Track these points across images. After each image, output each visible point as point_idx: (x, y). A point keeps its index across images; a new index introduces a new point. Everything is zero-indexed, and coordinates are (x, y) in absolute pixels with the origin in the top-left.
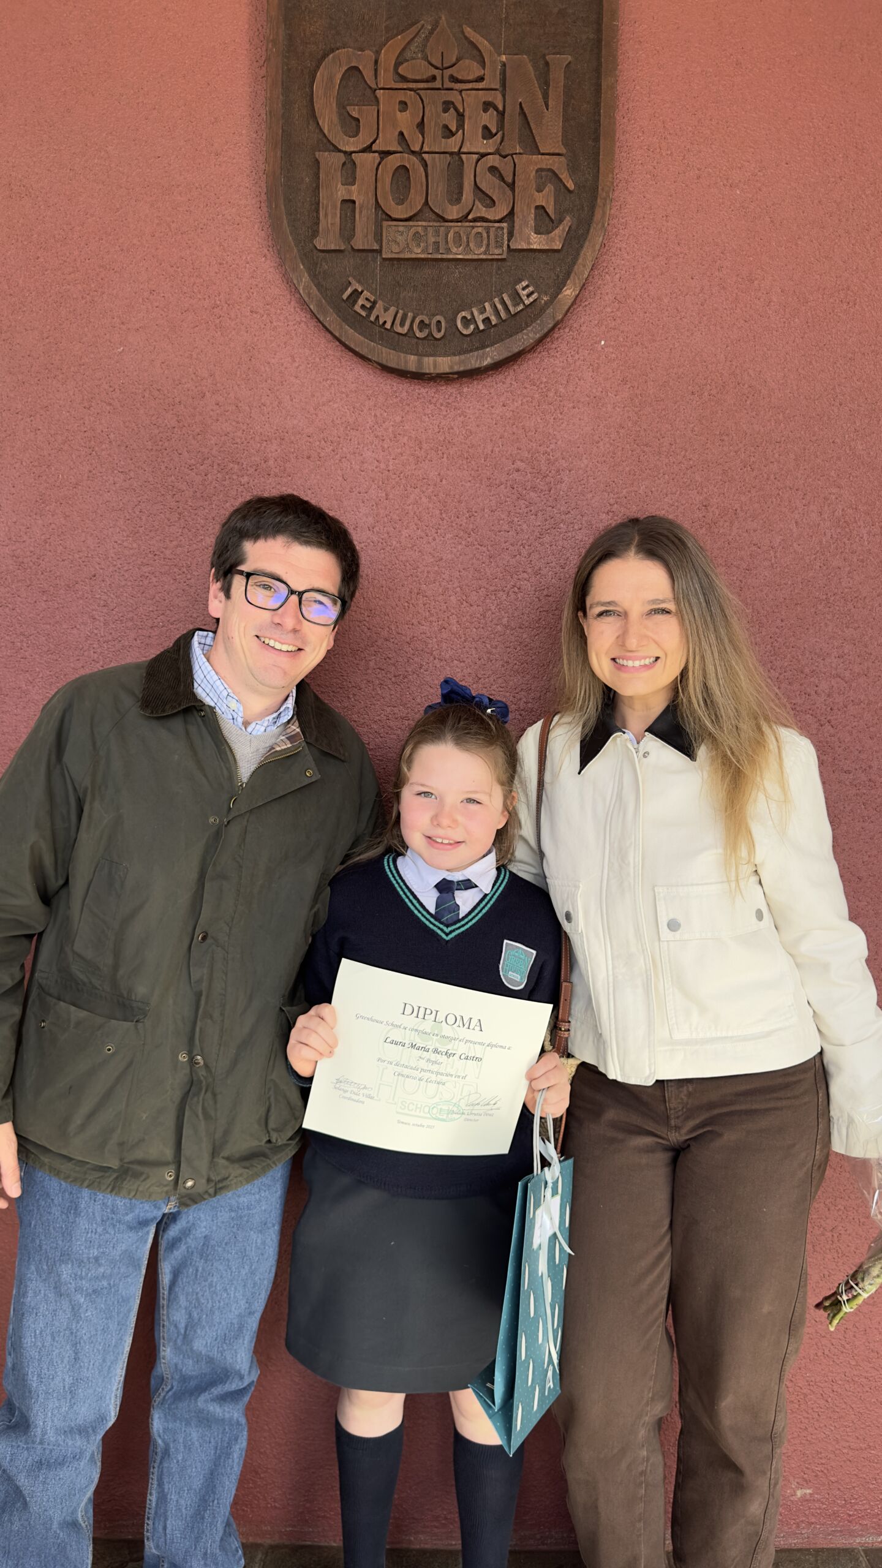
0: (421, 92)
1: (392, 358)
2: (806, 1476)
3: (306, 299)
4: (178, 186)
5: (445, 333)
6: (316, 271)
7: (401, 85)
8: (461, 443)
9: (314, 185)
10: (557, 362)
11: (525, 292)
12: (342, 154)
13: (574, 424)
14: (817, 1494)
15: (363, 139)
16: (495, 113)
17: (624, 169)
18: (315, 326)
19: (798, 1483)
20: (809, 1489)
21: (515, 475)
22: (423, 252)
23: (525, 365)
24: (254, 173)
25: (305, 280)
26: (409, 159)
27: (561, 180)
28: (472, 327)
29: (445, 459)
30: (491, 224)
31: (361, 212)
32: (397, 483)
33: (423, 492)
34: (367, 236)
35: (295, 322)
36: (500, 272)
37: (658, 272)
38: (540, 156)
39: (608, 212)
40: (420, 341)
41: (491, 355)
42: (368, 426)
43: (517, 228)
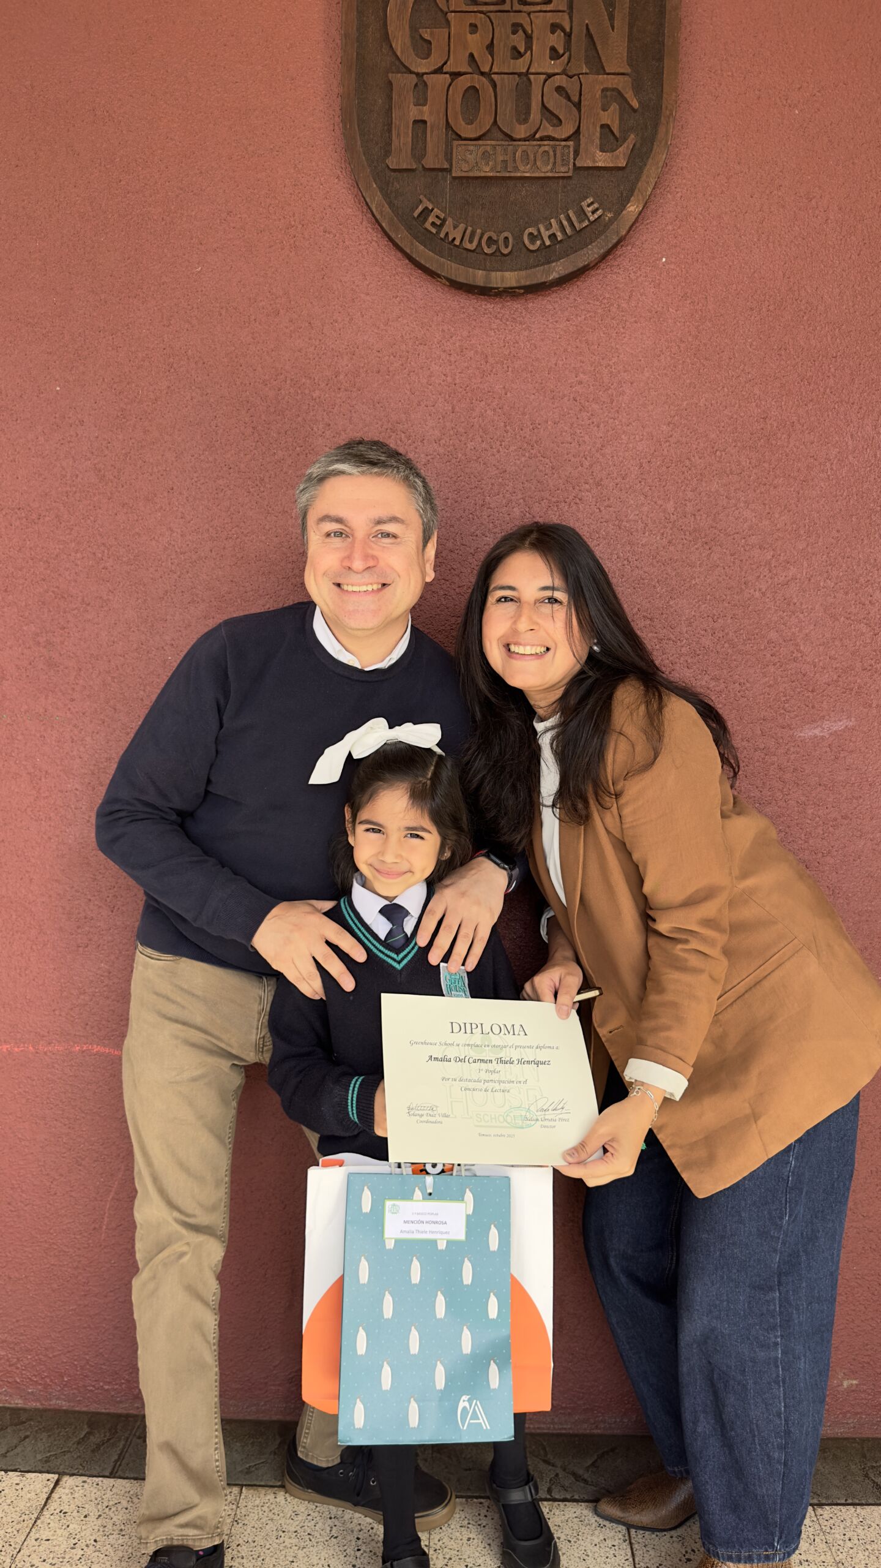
0: (492, 15)
1: (461, 274)
2: (852, 1367)
3: (378, 217)
4: (255, 110)
5: (512, 249)
6: (388, 189)
7: (471, 8)
8: (526, 357)
9: (387, 107)
10: (620, 278)
11: (590, 209)
12: (414, 76)
13: (635, 338)
14: (864, 1385)
15: (434, 61)
16: (562, 34)
17: (686, 90)
18: (386, 246)
19: (844, 1373)
20: (856, 1379)
21: (578, 388)
22: (492, 170)
23: (589, 281)
24: (327, 97)
25: (377, 200)
26: (478, 80)
27: (625, 99)
28: (538, 243)
29: (510, 373)
30: (557, 143)
31: (432, 132)
32: (463, 395)
33: (489, 405)
34: (437, 155)
35: (367, 240)
36: (565, 190)
37: (719, 191)
38: (605, 76)
39: (671, 130)
40: (488, 257)
41: (558, 269)
42: (435, 340)
43: (582, 146)
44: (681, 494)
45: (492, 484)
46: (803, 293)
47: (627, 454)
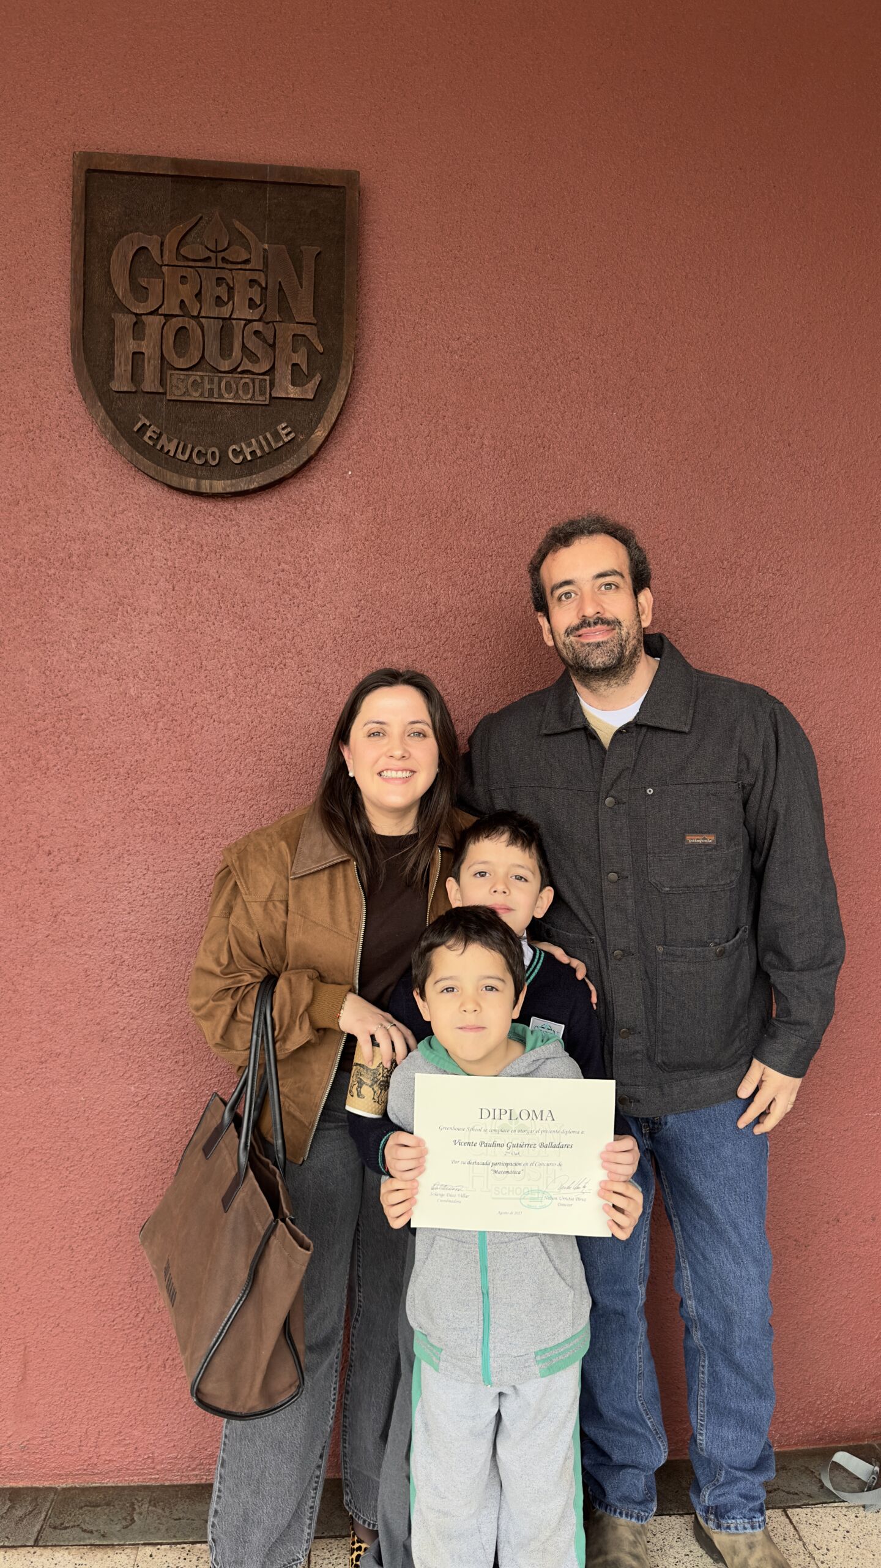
0: (199, 270)
1: (175, 479)
3: (103, 430)
5: (219, 461)
6: (111, 407)
7: (182, 263)
8: (236, 547)
9: (111, 339)
10: (314, 486)
11: (284, 432)
12: (133, 316)
15: (151, 305)
16: (259, 289)
17: (366, 336)
21: (281, 574)
22: (201, 395)
23: (288, 488)
26: (189, 323)
27: (312, 344)
28: (241, 458)
29: (222, 560)
30: (256, 376)
31: (149, 362)
32: (182, 577)
33: (204, 586)
34: (154, 381)
35: (96, 446)
36: (263, 415)
37: (394, 419)
38: (295, 324)
39: (351, 371)
40: (199, 468)
41: (258, 479)
42: (157, 531)
43: (277, 380)
44: (368, 663)
45: (209, 650)
46: (465, 504)
47: (322, 629)
